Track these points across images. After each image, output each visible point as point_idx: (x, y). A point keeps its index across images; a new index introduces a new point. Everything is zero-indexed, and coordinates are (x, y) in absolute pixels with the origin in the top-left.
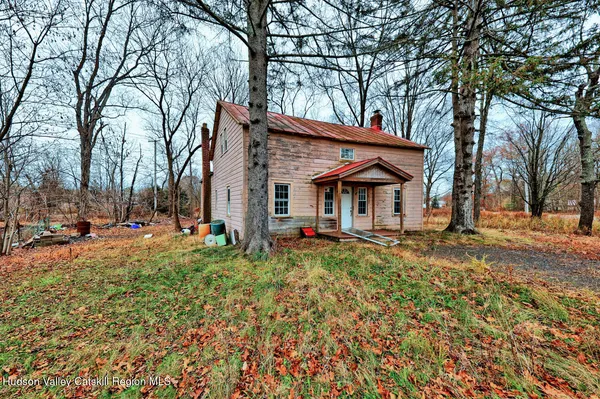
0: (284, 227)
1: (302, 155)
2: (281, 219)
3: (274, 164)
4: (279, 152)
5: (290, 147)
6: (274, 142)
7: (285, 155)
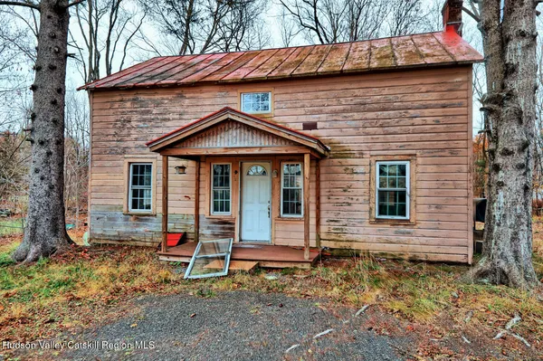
0: (141, 229)
1: (171, 116)
2: (138, 217)
3: (129, 135)
4: (135, 117)
5: (151, 107)
6: (128, 104)
7: (144, 120)
